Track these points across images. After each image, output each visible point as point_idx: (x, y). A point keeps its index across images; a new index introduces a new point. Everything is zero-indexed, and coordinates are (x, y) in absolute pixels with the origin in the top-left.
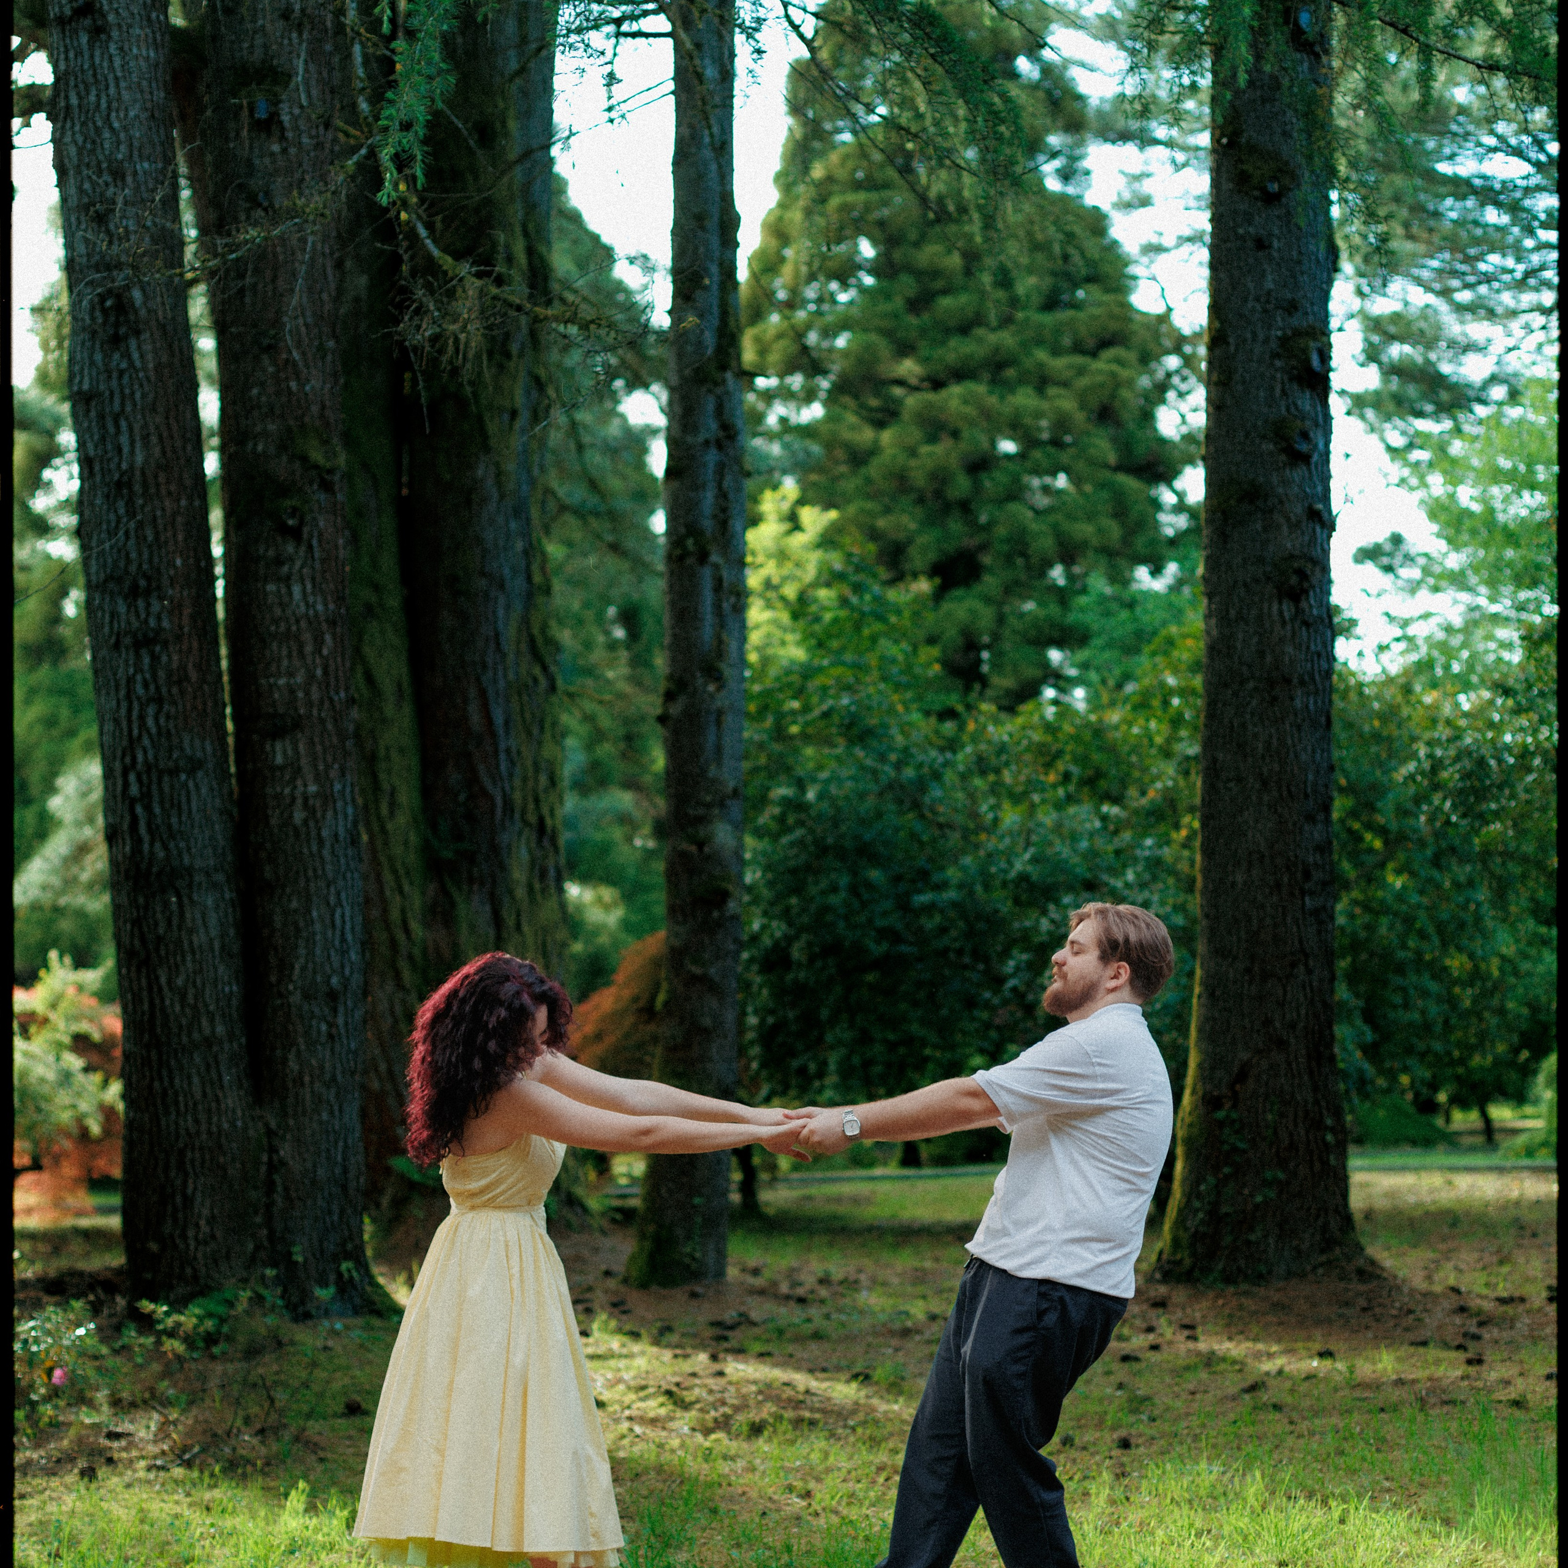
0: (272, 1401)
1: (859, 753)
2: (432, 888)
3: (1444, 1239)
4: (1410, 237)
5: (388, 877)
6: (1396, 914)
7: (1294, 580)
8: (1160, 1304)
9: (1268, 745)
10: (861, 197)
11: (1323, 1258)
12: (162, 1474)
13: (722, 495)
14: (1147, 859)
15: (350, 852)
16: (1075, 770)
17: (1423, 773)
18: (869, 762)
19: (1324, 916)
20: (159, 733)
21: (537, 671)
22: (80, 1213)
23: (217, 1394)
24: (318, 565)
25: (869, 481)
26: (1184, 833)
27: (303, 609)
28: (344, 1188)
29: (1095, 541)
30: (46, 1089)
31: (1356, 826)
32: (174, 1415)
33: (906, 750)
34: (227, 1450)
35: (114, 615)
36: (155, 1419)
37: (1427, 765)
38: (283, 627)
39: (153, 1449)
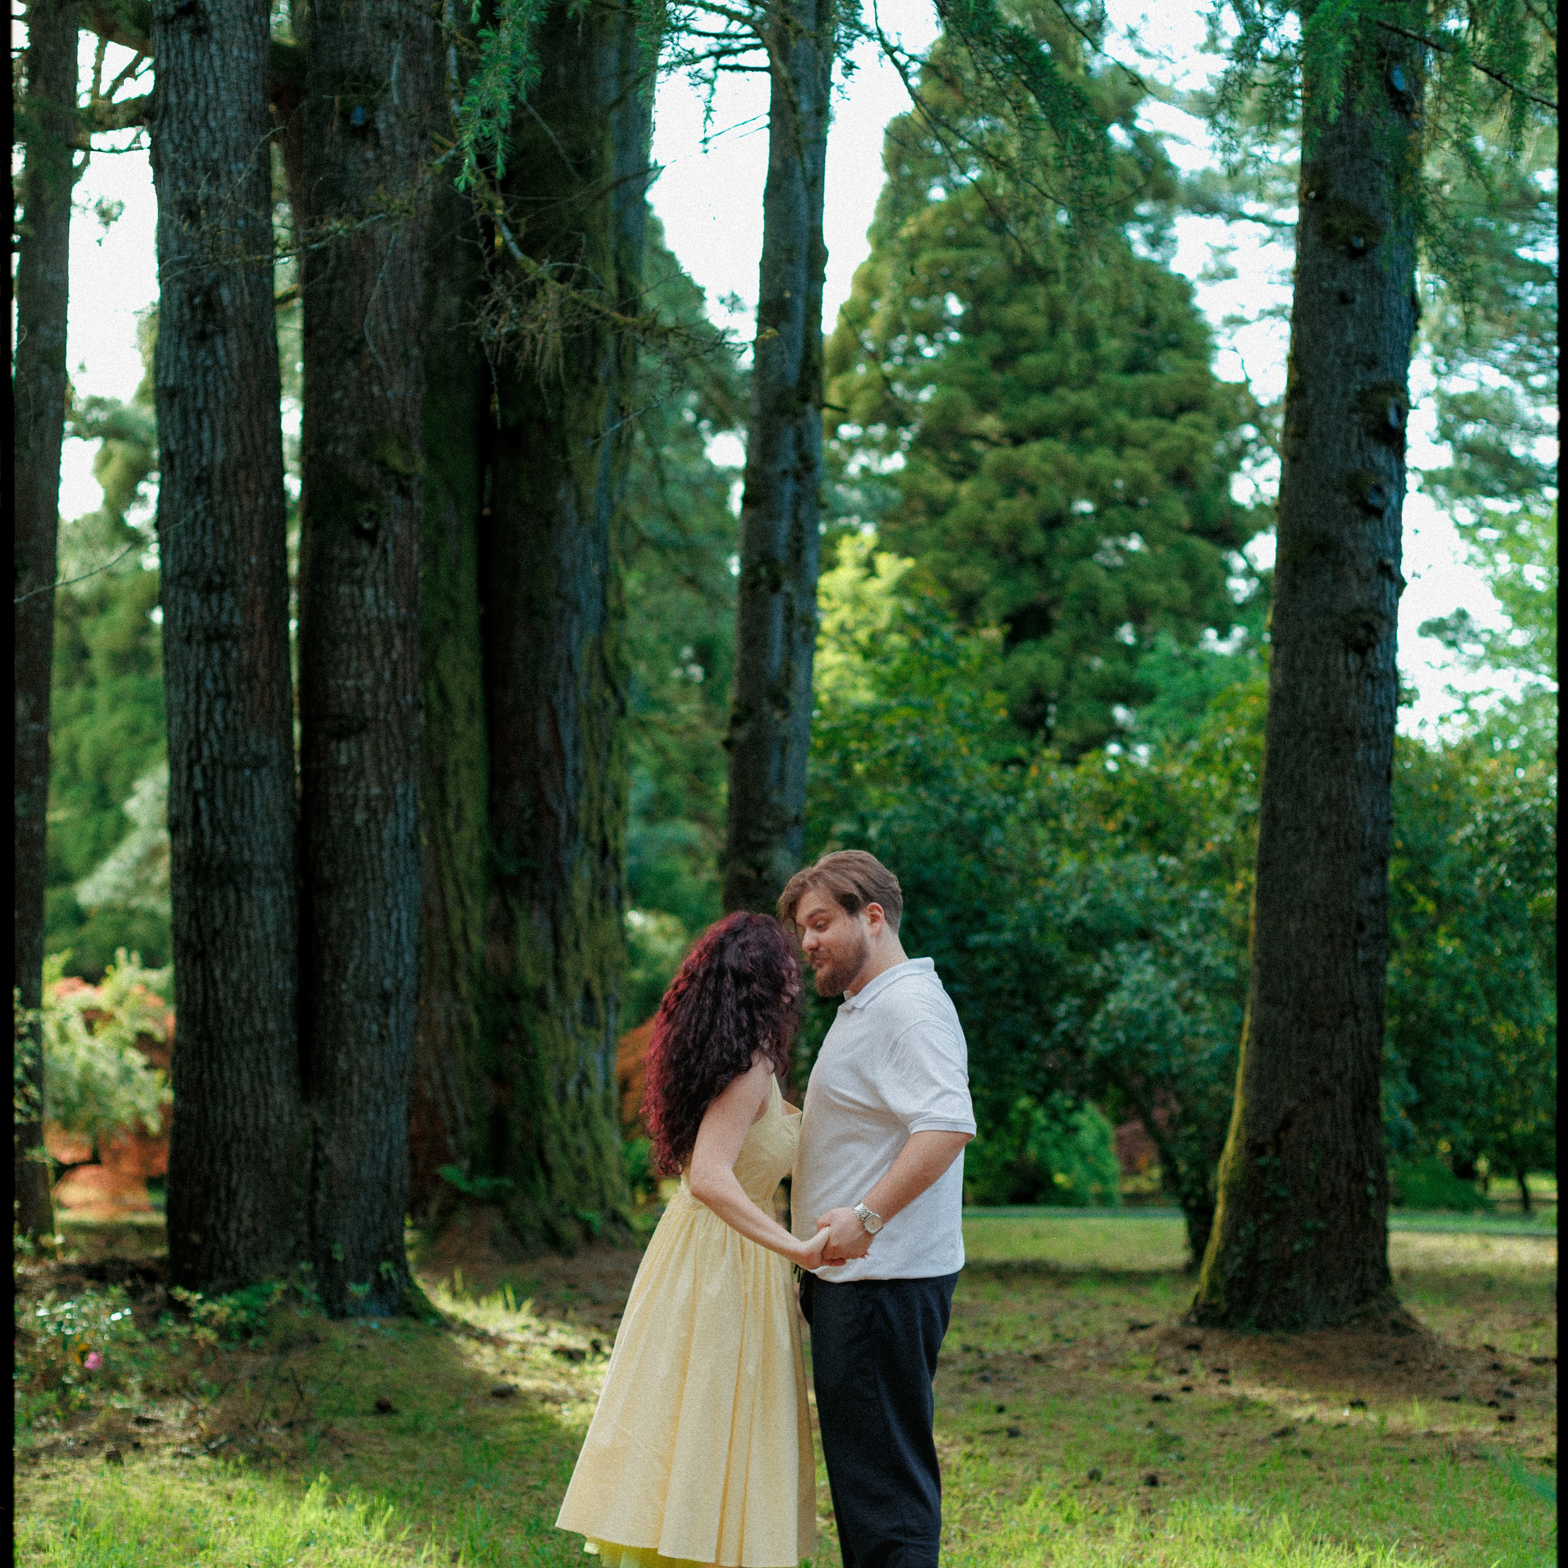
0: (301, 1393)
1: (922, 791)
2: (494, 901)
3: (1482, 1300)
4: (1489, 319)
5: (450, 889)
6: (1447, 976)
7: (1361, 633)
8: (1195, 1347)
9: (1328, 798)
10: (952, 254)
11: (1358, 1310)
12: (187, 1462)
13: (798, 525)
14: (1202, 911)
15: (410, 856)
16: (1134, 820)
17: (1479, 837)
18: (931, 802)
19: (1375, 969)
20: (226, 728)
21: (608, 693)
22: (136, 1209)
23: (247, 1386)
24: (391, 569)
25: (945, 531)
26: (1239, 886)
27: (374, 612)
28: (387, 1189)
29: (1165, 602)
30: (107, 1085)
31: (1411, 888)
32: (203, 1403)
33: (968, 792)
34: (254, 1441)
35: (187, 609)
36: (184, 1407)
37: (1484, 829)
38: (353, 629)
39: (180, 1437)
